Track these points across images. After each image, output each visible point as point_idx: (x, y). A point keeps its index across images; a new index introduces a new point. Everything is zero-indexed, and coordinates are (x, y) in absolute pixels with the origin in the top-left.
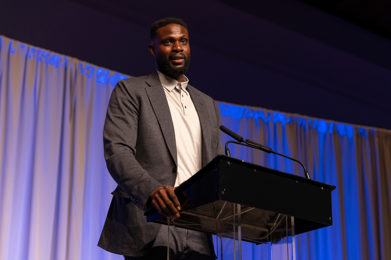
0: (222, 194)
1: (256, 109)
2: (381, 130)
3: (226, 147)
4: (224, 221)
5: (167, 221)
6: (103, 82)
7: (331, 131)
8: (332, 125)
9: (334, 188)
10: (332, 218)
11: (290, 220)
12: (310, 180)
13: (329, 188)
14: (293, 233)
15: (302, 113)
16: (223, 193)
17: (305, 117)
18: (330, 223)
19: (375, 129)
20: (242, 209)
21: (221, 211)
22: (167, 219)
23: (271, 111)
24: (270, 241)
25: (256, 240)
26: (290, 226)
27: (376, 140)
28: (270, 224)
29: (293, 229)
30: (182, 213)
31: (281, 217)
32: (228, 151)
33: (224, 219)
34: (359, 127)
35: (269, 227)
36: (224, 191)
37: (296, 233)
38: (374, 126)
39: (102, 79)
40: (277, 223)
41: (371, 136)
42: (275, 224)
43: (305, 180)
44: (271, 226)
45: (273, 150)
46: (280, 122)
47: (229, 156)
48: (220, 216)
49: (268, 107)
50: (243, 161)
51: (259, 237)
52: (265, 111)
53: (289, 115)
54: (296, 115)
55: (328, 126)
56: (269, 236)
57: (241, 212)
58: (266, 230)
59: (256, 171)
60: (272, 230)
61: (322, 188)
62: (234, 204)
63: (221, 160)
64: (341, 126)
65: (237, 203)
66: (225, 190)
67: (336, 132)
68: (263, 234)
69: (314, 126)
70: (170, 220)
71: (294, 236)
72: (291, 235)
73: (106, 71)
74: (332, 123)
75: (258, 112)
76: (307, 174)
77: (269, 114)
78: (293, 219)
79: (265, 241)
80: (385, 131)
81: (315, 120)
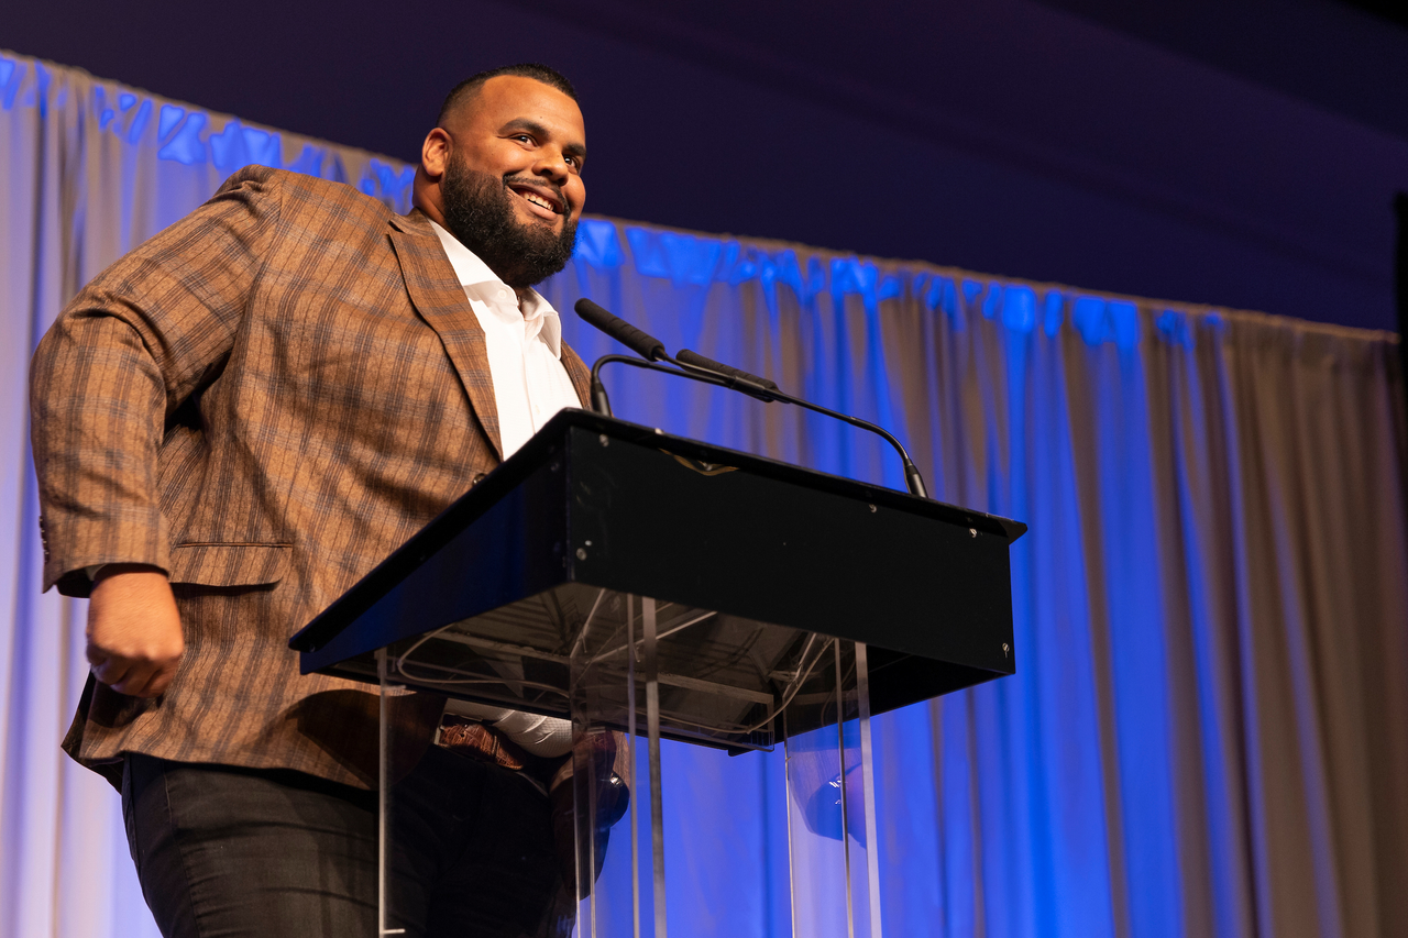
0: (579, 559)
1: (766, 247)
2: (1242, 316)
3: (593, 379)
4: (601, 664)
5: (375, 670)
6: (183, 157)
7: (1052, 325)
8: (1055, 304)
9: (1020, 529)
10: (1011, 646)
11: (849, 658)
13: (1001, 532)
14: (864, 705)
15: (939, 258)
16: (585, 557)
17: (955, 275)
18: (1006, 666)
19: (1222, 314)
20: (660, 618)
21: (586, 627)
22: (375, 663)
23: (822, 254)
24: (780, 738)
25: (730, 737)
26: (851, 682)
27: (1226, 355)
28: (778, 675)
29: (862, 690)
30: (432, 638)
31: (818, 645)
32: (602, 396)
33: (599, 658)
34: (1158, 306)
35: (775, 688)
36: (586, 548)
37: (877, 708)
38: (1215, 301)
39: (177, 146)
40: (805, 669)
41: (1206, 342)
42: (798, 673)
43: (907, 504)
44: (783, 683)
45: (784, 391)
46: (857, 293)
48: (582, 647)
49: (812, 240)
50: (658, 431)
51: (742, 723)
52: (801, 253)
53: (891, 267)
54: (918, 269)
55: (1041, 305)
56: (779, 719)
57: (659, 633)
58: (766, 698)
59: (709, 467)
60: (787, 698)
61: (974, 532)
62: (630, 598)
63: (572, 429)
64: (1091, 305)
65: (641, 592)
66: (588, 543)
67: (1072, 328)
68: (755, 713)
69: (988, 309)
70: (389, 663)
71: (866, 718)
72: (855, 715)
73: (194, 117)
74: (1055, 292)
75: (773, 259)
76: (916, 477)
77: (815, 266)
78: (861, 650)
79: (761, 740)
80: (1258, 319)
81: (991, 282)
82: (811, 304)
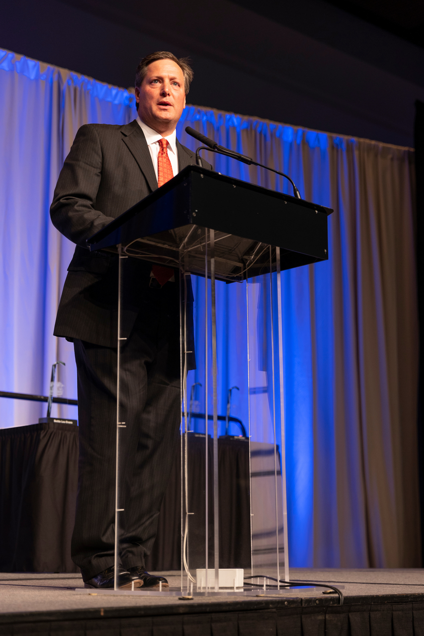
0: (193, 216)
1: (204, 109)
2: (362, 140)
3: (196, 155)
4: (189, 252)
5: (117, 251)
6: (7, 69)
7: (299, 140)
8: (300, 133)
9: (332, 211)
10: (327, 250)
11: (274, 251)
12: (300, 200)
13: (325, 212)
14: (278, 268)
15: (263, 116)
16: (195, 215)
17: (267, 121)
18: (325, 257)
19: (355, 139)
20: (216, 236)
21: (186, 239)
22: (117, 248)
23: (223, 113)
24: (245, 278)
25: (227, 277)
26: (274, 260)
27: (356, 153)
28: (246, 257)
29: (278, 263)
30: (137, 241)
31: (261, 248)
32: (200, 161)
33: (189, 249)
34: (334, 135)
35: (243, 261)
36: (196, 212)
37: (282, 269)
38: (353, 135)
39: (5, 65)
40: (256, 255)
41: (350, 148)
42: (253, 257)
43: (294, 200)
44: (247, 260)
45: (254, 161)
46: (234, 127)
47: (201, 166)
48: (184, 246)
49: (219, 108)
50: (220, 174)
51: (232, 273)
52: (215, 112)
53: (246, 118)
54: (255, 119)
55: (295, 133)
56: (245, 273)
57: (215, 239)
58: (241, 265)
59: (235, 187)
60: (248, 265)
61: (317, 211)
62: (206, 229)
63: (192, 172)
64: (312, 134)
65: (210, 227)
66: (196, 211)
67: (305, 142)
68: (236, 270)
69: (278, 134)
70: (122, 249)
71: (279, 272)
72: (276, 271)
73: (10, 54)
74: (300, 129)
75: (206, 114)
76: (298, 192)
77: (220, 117)
78: (278, 250)
79: (239, 279)
80: (367, 141)
81: (279, 125)
82: (218, 130)
